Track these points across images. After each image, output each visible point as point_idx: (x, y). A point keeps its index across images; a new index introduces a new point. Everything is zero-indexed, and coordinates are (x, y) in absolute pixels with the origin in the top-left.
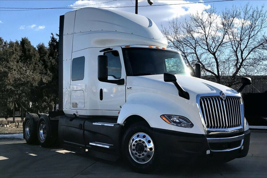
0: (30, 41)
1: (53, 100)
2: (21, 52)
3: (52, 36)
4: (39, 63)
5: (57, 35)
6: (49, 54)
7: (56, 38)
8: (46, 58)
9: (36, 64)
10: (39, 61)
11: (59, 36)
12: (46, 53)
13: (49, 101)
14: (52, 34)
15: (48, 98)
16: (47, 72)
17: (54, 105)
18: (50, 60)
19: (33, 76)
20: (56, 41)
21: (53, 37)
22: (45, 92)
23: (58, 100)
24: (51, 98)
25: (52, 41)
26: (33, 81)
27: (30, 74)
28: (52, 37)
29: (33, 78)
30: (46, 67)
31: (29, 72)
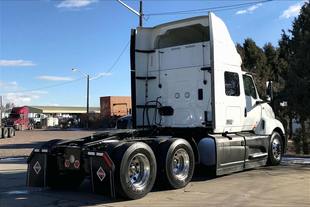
0: (254, 42)
1: (287, 113)
2: (244, 55)
3: (283, 33)
4: (267, 68)
5: (289, 31)
6: (279, 55)
7: (289, 35)
8: (275, 60)
9: (263, 68)
10: (267, 65)
11: (292, 32)
12: (275, 55)
13: (283, 114)
14: (283, 31)
15: (281, 111)
16: (278, 78)
17: (289, 120)
18: (281, 62)
19: (261, 85)
20: (289, 38)
21: (285, 34)
22: (276, 104)
23: (293, 113)
24: (285, 111)
25: (283, 39)
26: (262, 90)
27: (257, 82)
28: (283, 35)
29: (262, 87)
30: (276, 71)
31: (257, 80)
